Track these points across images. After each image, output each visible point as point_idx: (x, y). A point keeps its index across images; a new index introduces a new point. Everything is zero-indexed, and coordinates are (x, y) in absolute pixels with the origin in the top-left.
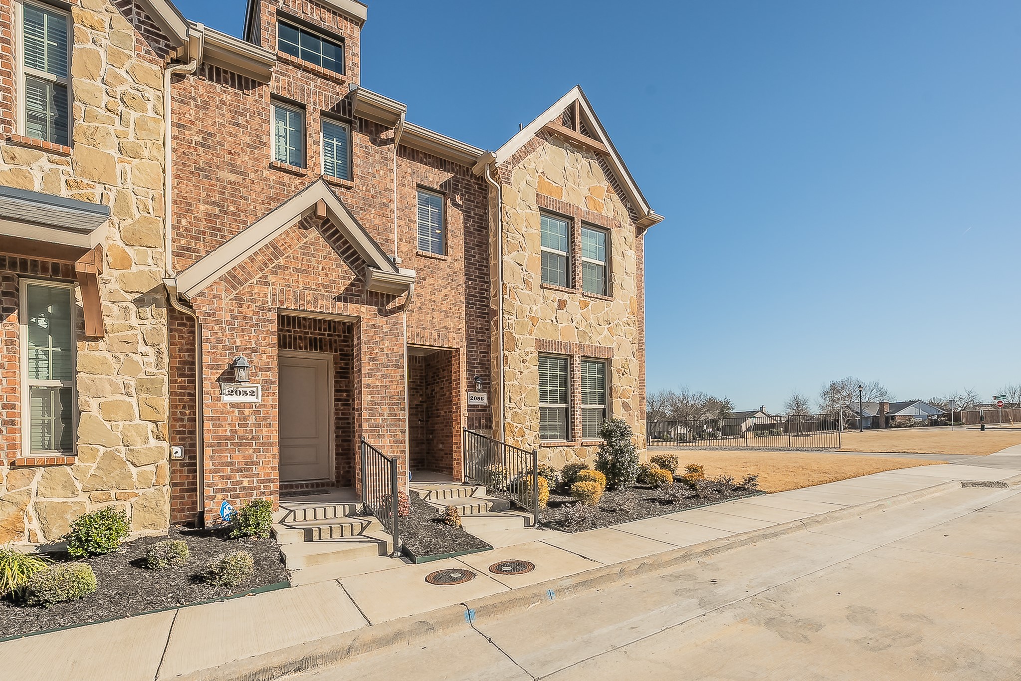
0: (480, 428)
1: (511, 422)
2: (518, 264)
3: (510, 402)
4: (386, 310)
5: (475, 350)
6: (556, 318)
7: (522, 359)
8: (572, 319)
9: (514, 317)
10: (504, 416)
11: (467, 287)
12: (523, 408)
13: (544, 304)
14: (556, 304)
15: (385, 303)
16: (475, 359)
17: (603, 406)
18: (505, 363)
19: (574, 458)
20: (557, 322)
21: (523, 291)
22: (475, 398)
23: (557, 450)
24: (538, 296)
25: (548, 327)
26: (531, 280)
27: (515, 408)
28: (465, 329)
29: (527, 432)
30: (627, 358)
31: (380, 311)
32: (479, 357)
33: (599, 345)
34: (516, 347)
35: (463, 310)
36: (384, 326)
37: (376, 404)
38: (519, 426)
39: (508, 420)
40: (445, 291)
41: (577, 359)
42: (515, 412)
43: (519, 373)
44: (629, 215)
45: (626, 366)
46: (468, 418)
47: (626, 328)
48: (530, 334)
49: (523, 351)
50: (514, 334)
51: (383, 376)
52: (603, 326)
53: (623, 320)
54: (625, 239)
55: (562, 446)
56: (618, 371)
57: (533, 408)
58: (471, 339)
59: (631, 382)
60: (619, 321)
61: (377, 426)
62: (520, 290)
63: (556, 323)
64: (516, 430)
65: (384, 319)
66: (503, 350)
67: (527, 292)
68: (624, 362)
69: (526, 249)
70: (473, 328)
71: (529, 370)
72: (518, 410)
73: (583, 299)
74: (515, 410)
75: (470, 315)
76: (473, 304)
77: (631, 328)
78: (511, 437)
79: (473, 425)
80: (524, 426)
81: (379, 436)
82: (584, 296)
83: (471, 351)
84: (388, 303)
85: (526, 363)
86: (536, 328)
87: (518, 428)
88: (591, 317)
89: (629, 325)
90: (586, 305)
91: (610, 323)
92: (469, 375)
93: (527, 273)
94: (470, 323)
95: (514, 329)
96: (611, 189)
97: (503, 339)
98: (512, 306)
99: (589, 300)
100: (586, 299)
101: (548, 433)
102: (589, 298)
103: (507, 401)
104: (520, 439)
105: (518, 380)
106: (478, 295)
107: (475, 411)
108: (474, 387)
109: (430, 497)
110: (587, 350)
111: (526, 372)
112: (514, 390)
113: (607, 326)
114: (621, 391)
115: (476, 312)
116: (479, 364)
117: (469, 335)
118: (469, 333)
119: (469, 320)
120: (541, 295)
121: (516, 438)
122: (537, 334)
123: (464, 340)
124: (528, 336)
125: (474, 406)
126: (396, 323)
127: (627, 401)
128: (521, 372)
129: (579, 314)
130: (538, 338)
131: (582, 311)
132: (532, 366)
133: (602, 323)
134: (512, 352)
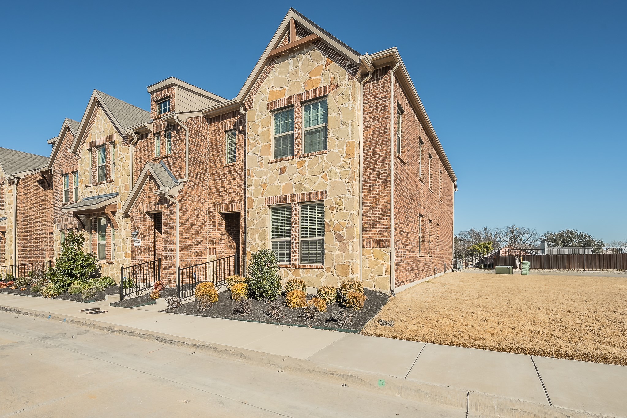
1: (250, 251)
2: (256, 154)
3: (250, 239)
6: (279, 181)
7: (257, 212)
8: (290, 178)
9: (253, 188)
10: (247, 247)
12: (256, 242)
13: (271, 174)
14: (279, 171)
17: (321, 238)
18: (248, 216)
19: (289, 276)
24: (268, 170)
25: (273, 188)
26: (263, 161)
27: (252, 243)
30: (341, 196)
33: (314, 191)
34: (254, 206)
39: (248, 250)
41: (294, 205)
43: (255, 221)
44: (348, 71)
45: (339, 203)
47: (340, 170)
48: (262, 195)
49: (258, 208)
50: (253, 198)
52: (318, 176)
53: (338, 165)
54: (343, 94)
55: (281, 267)
56: (331, 209)
57: (263, 242)
59: (345, 216)
60: (332, 167)
62: (257, 170)
63: (279, 184)
66: (247, 209)
67: (261, 169)
68: (338, 200)
69: (260, 142)
71: (262, 219)
72: (254, 244)
73: (300, 160)
74: (252, 244)
77: (347, 169)
82: (301, 158)
85: (260, 215)
86: (266, 191)
88: (307, 172)
89: (344, 167)
90: (302, 164)
91: (324, 172)
93: (261, 158)
95: (253, 195)
96: (330, 61)
98: (251, 181)
99: (306, 160)
100: (303, 159)
101: (278, 258)
102: (305, 158)
103: (248, 239)
105: (255, 226)
110: (302, 197)
111: (259, 220)
112: (252, 232)
113: (322, 174)
114: (333, 225)
120: (270, 168)
122: (267, 195)
124: (261, 197)
126: (172, 210)
127: (340, 233)
128: (257, 220)
129: (297, 172)
130: (267, 197)
131: (299, 169)
132: (263, 216)
133: (317, 174)
134: (251, 209)
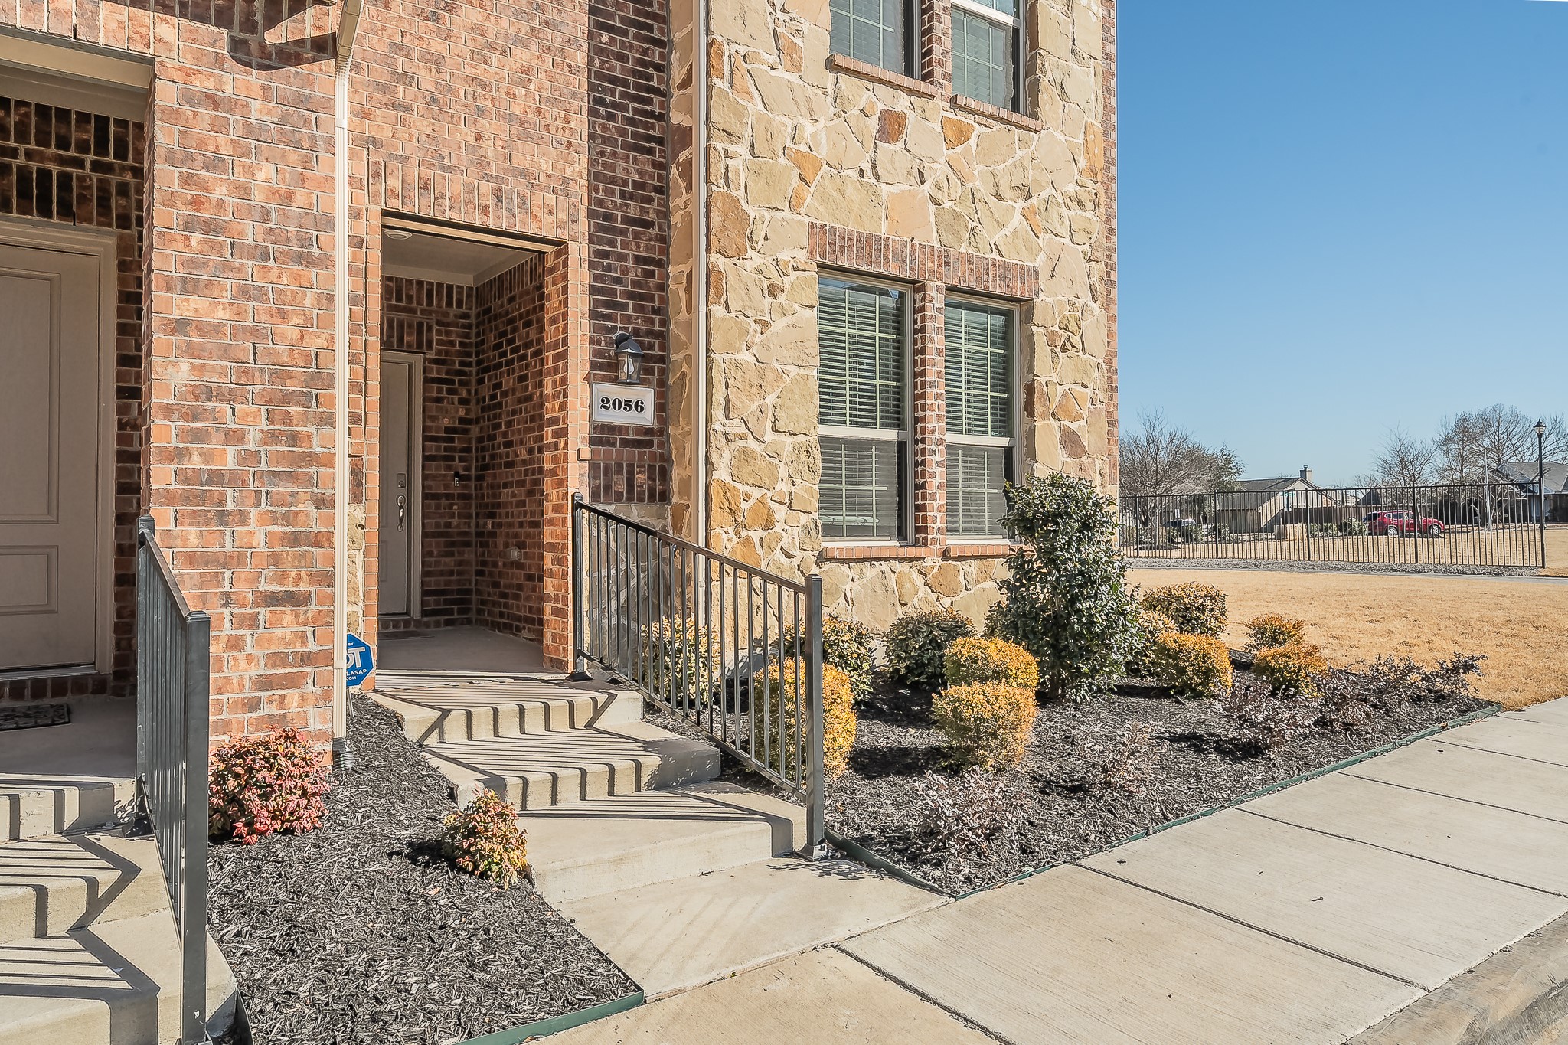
0: (630, 499)
1: (728, 480)
3: (728, 417)
4: (262, 46)
5: (619, 250)
6: (874, 166)
7: (766, 283)
8: (920, 173)
9: (743, 149)
10: (708, 460)
11: (596, 51)
12: (769, 436)
13: (837, 121)
14: (873, 123)
15: (259, 18)
16: (618, 281)
17: (1004, 442)
18: (712, 292)
19: (921, 594)
20: (877, 176)
21: (773, 73)
22: (617, 404)
23: (871, 572)
24: (819, 91)
25: (850, 191)
26: (798, 41)
27: (742, 437)
28: (585, 183)
29: (781, 512)
30: (1075, 300)
31: (237, 47)
32: (632, 275)
33: (998, 258)
34: (748, 245)
35: (580, 123)
36: (255, 105)
37: (210, 393)
38: (756, 493)
39: (721, 474)
40: (521, 56)
41: (934, 294)
42: (745, 451)
43: (758, 326)
45: (1073, 326)
46: (594, 467)
47: (1072, 213)
48: (795, 206)
49: (770, 259)
50: (742, 202)
51: (245, 293)
52: (1010, 202)
53: (1066, 189)
55: (887, 559)
56: (1051, 338)
57: (801, 439)
58: (607, 217)
59: (1085, 371)
60: (1054, 192)
61: (215, 477)
62: (766, 68)
63: (873, 181)
64: (744, 506)
65: (256, 79)
66: (708, 251)
67: (787, 75)
68: (1067, 313)
70: (613, 181)
71: (788, 320)
72: (752, 444)
73: (952, 116)
74: (742, 444)
75: (606, 141)
76: (614, 105)
77: (1087, 214)
78: (730, 530)
79: (607, 488)
80: (769, 494)
81: (223, 517)
82: (958, 106)
83: (606, 255)
84: (272, 21)
85: (782, 298)
86: (812, 189)
87: (752, 501)
88: (976, 173)
89: (1081, 205)
90: (962, 136)
91: (1029, 196)
92: (598, 329)
93: (787, 17)
94: (605, 165)
95: (742, 188)
97: (708, 216)
98: (740, 114)
99: (971, 121)
100: (964, 118)
101: (844, 519)
102: (972, 117)
103: (719, 413)
104: (756, 535)
105: (754, 349)
106: (631, 80)
107: (613, 445)
108: (615, 367)
109: (442, 733)
110: (963, 268)
111: (779, 325)
112: (739, 378)
113: (1020, 204)
114: (1058, 398)
115: (624, 133)
116: (631, 296)
117: (600, 202)
118: (601, 195)
119: (602, 154)
120: (830, 91)
121: (744, 533)
122: (813, 209)
123: (583, 216)
124: (787, 214)
125: (611, 429)
126: (301, 101)
127: (1074, 426)
128: (764, 324)
129: (943, 160)
130: (818, 223)
131: (951, 151)
132: (797, 307)
133: (1007, 194)
134: (735, 260)
